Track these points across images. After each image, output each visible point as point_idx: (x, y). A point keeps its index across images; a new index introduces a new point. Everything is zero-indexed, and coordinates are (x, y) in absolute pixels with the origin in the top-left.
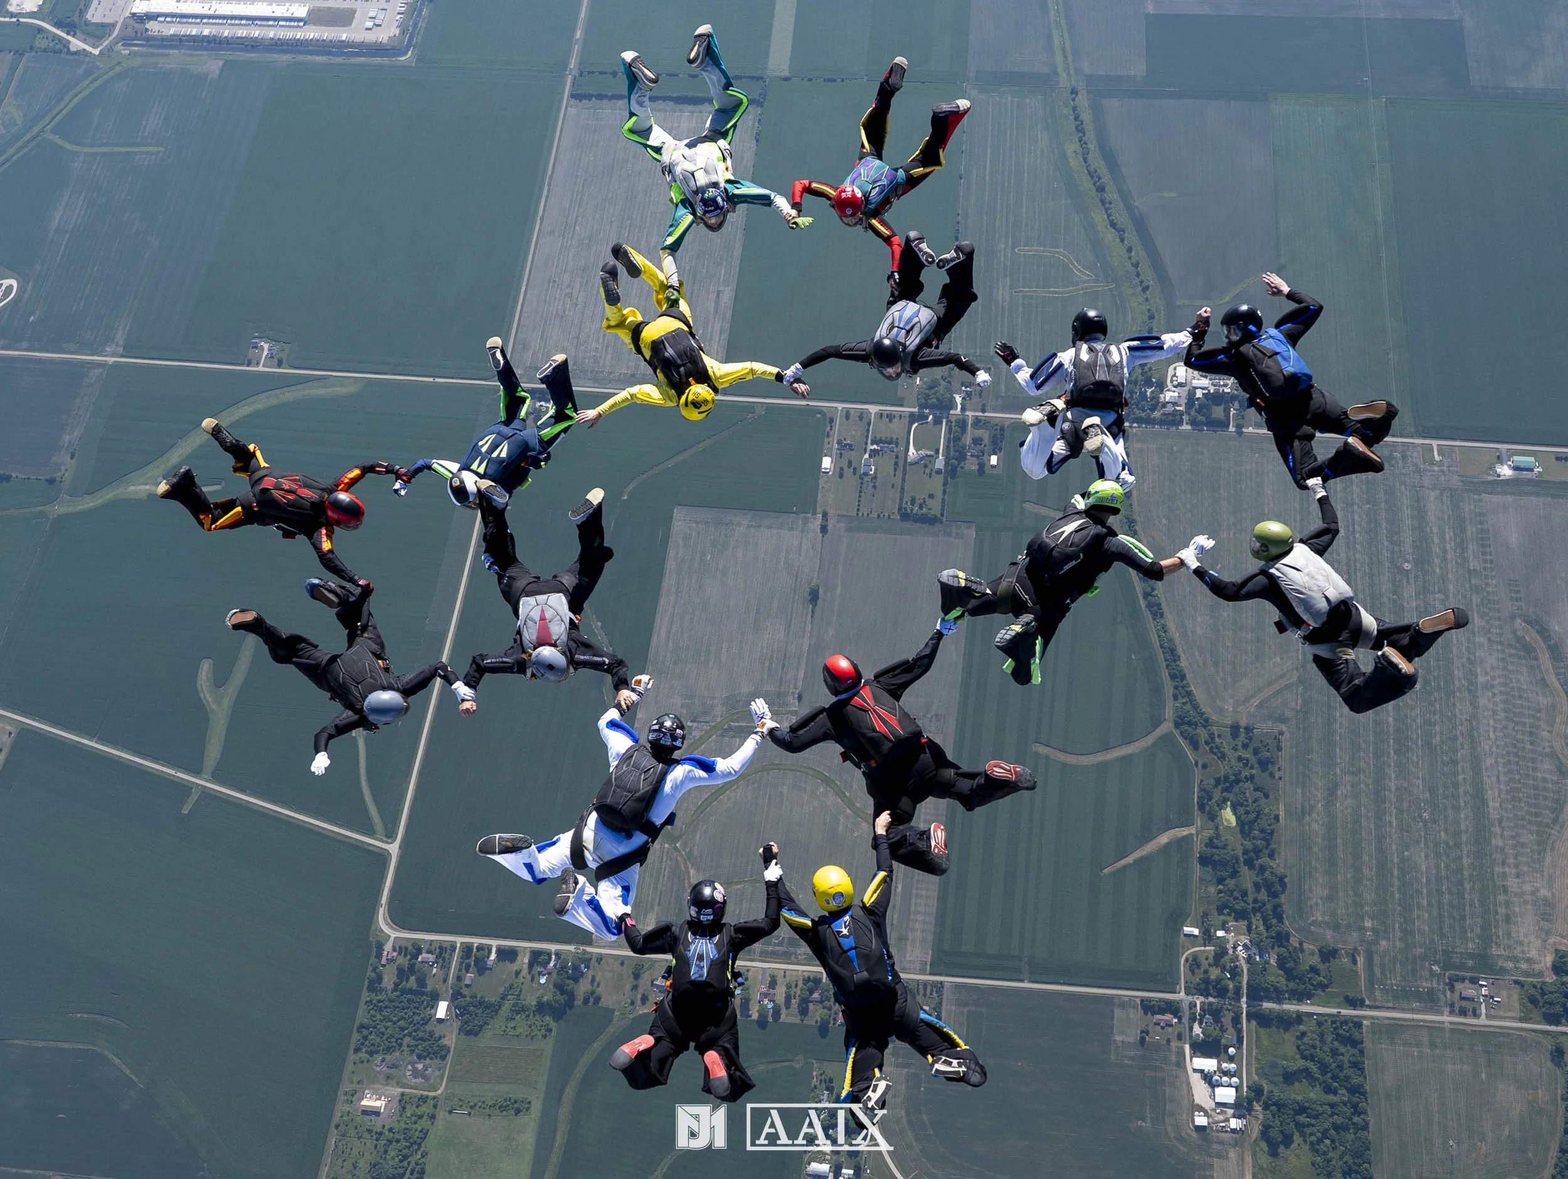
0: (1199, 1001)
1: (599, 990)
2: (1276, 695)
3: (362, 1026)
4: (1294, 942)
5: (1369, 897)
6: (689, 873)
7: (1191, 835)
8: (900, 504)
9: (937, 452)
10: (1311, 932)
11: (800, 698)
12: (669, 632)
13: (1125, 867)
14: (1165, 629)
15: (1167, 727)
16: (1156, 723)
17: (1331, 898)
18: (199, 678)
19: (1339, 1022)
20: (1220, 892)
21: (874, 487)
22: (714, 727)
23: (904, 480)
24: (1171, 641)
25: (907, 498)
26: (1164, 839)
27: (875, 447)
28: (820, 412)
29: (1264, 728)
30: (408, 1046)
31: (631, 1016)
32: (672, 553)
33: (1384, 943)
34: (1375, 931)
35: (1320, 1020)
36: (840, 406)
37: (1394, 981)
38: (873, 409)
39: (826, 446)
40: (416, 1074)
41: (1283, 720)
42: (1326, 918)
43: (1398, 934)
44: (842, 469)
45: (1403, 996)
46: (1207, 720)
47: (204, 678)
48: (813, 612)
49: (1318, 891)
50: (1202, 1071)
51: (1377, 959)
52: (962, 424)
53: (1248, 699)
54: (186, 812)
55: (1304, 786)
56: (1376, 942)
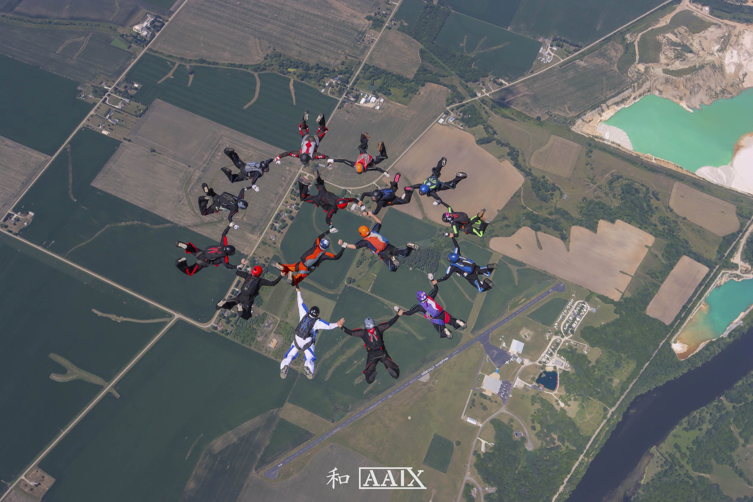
0: (344, 96)
1: (265, 257)
2: (260, 46)
3: (243, 342)
4: (337, 70)
5: (332, 49)
6: (237, 219)
7: (294, 81)
8: (135, 116)
9: (122, 100)
10: (336, 65)
11: (189, 167)
12: (141, 201)
13: (296, 99)
14: (224, 64)
15: (256, 75)
16: (254, 76)
17: (328, 57)
18: (58, 381)
19: (363, 69)
20: (314, 80)
21: (123, 121)
22: (186, 196)
23: (126, 112)
24: (228, 64)
25: (135, 114)
26: (292, 87)
27: (107, 117)
28: (82, 128)
29: (269, 52)
30: (257, 327)
31: (280, 250)
32: (109, 192)
33: (347, 51)
34: (342, 51)
35: (361, 73)
36: (84, 122)
37: (358, 52)
38: (92, 112)
39: (97, 131)
40: (269, 326)
41: (269, 47)
42: (334, 60)
43: (346, 47)
44: (110, 129)
45: (363, 52)
46: (259, 64)
47: (59, 378)
48: (160, 154)
49: (325, 59)
50: (364, 103)
51: (350, 54)
52: (115, 89)
53: (259, 53)
54: (119, 396)
55: (292, 50)
56: (345, 53)
